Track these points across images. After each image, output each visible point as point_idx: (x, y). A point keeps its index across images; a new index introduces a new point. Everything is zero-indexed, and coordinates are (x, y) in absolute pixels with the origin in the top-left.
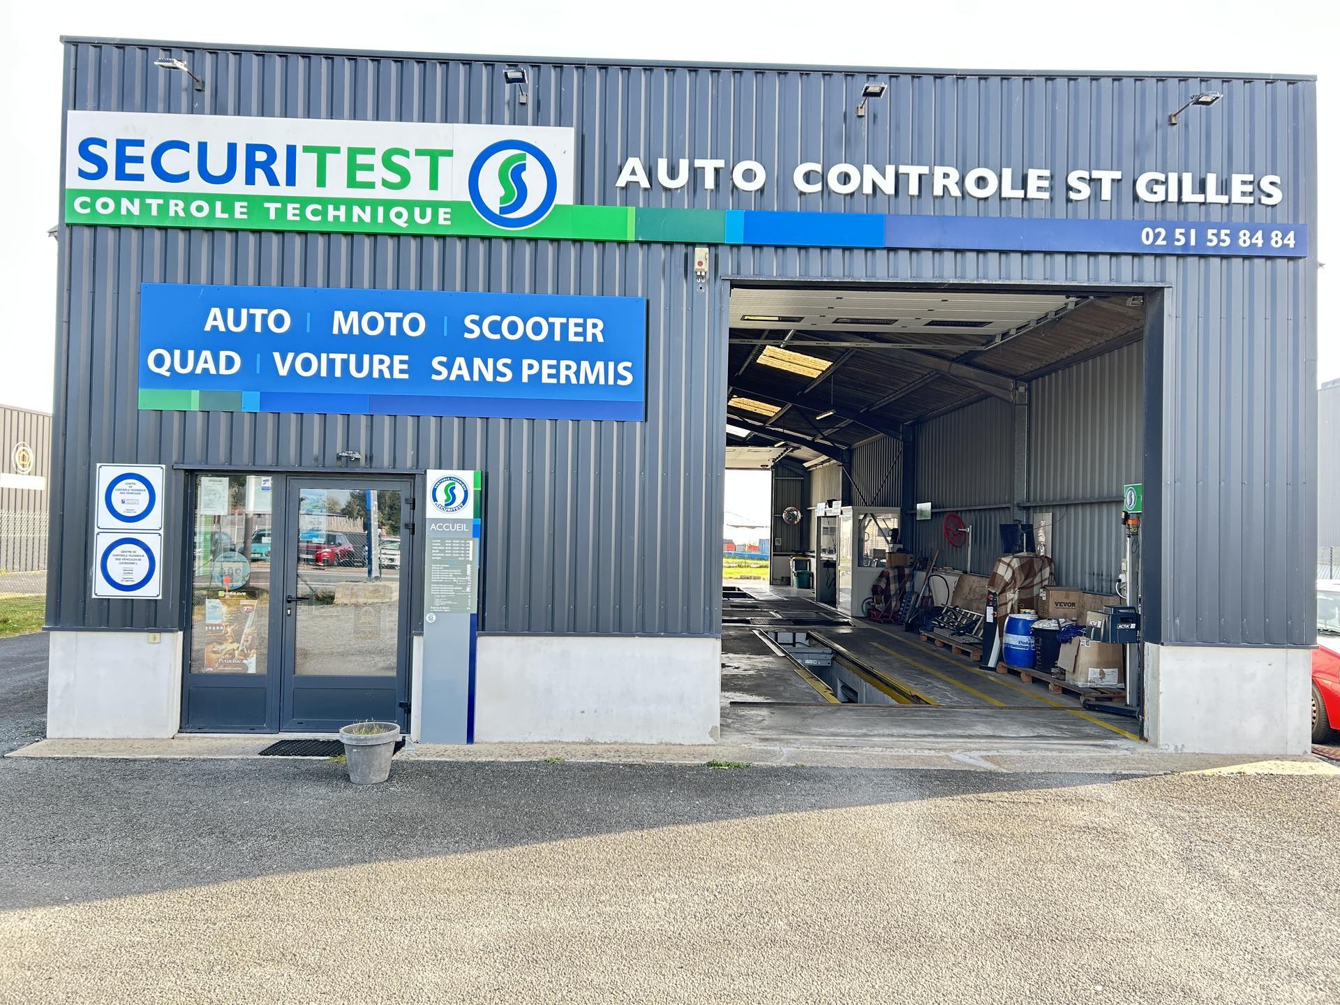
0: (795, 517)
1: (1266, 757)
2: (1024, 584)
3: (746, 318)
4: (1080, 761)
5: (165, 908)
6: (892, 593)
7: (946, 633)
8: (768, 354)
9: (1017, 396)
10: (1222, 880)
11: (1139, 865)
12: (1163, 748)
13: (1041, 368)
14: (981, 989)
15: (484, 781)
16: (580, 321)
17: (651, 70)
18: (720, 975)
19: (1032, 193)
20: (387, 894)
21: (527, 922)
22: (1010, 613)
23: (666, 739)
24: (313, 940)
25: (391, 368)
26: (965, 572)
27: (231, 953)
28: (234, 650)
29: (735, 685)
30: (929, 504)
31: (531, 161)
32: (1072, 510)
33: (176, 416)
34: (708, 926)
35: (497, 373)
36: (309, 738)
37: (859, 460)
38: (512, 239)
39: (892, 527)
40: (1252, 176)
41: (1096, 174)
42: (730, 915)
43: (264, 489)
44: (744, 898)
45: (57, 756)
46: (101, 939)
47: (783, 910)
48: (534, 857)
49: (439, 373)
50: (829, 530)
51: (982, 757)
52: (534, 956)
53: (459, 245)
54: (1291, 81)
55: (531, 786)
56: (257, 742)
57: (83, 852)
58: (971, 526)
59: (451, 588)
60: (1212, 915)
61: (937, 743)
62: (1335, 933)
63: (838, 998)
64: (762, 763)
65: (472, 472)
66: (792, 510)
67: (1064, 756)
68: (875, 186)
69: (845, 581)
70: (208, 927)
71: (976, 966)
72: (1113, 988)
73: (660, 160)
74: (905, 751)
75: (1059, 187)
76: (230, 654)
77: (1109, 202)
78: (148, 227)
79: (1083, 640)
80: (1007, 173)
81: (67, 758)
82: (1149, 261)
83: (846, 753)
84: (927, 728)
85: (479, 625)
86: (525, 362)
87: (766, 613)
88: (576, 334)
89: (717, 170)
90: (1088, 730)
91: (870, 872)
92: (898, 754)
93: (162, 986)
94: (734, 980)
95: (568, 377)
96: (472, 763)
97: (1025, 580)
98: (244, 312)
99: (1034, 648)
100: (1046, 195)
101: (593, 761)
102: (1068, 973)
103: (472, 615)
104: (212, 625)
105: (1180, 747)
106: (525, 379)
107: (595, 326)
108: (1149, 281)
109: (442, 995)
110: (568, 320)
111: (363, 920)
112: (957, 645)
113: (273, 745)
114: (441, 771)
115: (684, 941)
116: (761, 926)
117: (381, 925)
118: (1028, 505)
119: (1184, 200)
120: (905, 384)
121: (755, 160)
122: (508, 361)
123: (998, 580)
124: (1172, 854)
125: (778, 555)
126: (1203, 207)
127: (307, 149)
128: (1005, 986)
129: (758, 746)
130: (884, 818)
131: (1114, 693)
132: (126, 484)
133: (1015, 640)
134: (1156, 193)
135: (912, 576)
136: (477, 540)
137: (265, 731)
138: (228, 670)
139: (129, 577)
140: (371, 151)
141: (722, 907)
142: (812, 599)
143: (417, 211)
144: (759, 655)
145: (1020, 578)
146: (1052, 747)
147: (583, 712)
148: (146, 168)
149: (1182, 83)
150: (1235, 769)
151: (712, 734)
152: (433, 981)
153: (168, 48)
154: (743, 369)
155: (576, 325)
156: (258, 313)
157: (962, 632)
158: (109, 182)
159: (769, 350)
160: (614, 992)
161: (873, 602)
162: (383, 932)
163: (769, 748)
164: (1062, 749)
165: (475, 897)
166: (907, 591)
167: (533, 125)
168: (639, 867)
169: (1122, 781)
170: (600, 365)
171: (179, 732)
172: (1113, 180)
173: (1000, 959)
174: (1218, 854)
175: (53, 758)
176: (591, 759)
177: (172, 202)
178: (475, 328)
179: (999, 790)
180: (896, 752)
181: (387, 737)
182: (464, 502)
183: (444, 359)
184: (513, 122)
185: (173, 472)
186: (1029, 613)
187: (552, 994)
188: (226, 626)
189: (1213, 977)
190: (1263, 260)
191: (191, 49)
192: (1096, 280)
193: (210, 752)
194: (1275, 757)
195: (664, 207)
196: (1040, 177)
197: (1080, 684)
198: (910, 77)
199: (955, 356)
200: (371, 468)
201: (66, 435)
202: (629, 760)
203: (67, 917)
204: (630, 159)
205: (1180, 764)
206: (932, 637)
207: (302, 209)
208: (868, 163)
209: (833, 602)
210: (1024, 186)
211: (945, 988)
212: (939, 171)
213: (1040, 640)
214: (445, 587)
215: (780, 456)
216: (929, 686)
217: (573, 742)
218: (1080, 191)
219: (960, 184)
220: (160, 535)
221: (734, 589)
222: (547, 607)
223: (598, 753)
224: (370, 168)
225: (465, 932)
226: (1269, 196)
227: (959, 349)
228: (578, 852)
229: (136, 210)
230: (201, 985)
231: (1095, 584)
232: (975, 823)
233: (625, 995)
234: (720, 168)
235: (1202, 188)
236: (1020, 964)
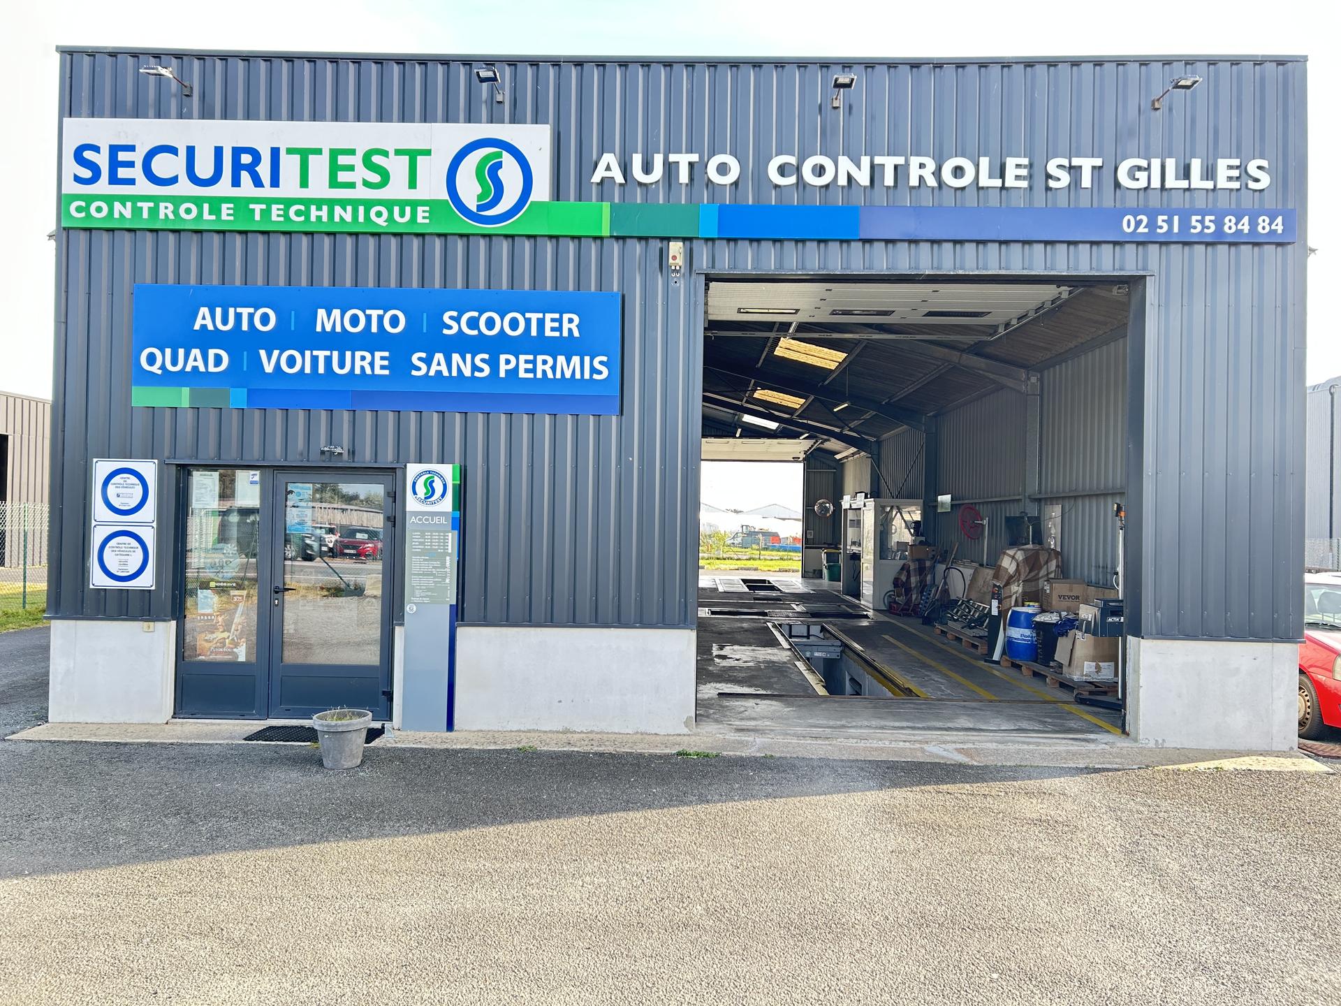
0: (827, 510)
1: (1249, 753)
2: (1029, 577)
3: (742, 310)
4: (1056, 755)
5: (114, 883)
6: (913, 586)
7: (957, 626)
8: (784, 346)
9: (1029, 387)
10: (1159, 874)
11: (1079, 857)
12: (1143, 742)
13: (1051, 358)
14: (876, 975)
15: (452, 767)
16: (557, 316)
17: (626, 66)
18: (624, 956)
19: (1010, 182)
20: (327, 874)
21: (453, 903)
22: (1015, 606)
23: (642, 729)
24: (244, 916)
25: (372, 364)
26: (982, 565)
27: (163, 926)
28: (224, 638)
29: (731, 676)
30: (949, 497)
31: (507, 159)
32: (1080, 502)
33: (168, 412)
34: (627, 909)
35: (475, 368)
36: (296, 724)
37: (888, 452)
38: (490, 236)
39: (915, 519)
40: (1239, 160)
41: (1076, 162)
42: (652, 900)
43: (252, 483)
44: (670, 884)
45: (54, 739)
46: (47, 911)
47: (705, 895)
48: (478, 841)
49: (419, 369)
50: (856, 522)
51: (956, 749)
52: (449, 936)
53: (438, 243)
54: (1281, 62)
55: (496, 773)
56: (246, 728)
57: (53, 830)
58: (987, 519)
59: (431, 579)
60: (1135, 908)
61: (914, 735)
62: (1258, 929)
63: (732, 980)
64: (731, 753)
65: (450, 466)
66: (823, 503)
67: (1040, 750)
68: (850, 178)
69: (867, 574)
70: (149, 902)
71: (879, 952)
72: (1010, 977)
73: (635, 156)
74: (880, 742)
75: (1037, 175)
76: (221, 643)
77: (1090, 190)
78: (140, 229)
79: (1079, 634)
80: (984, 162)
81: (63, 742)
82: (1131, 248)
83: (819, 744)
84: (908, 720)
85: (459, 615)
86: (503, 358)
87: (786, 606)
88: (553, 329)
89: (691, 164)
90: (1072, 724)
91: (804, 860)
92: (872, 745)
93: (91, 955)
94: (636, 961)
95: (544, 372)
96: (447, 750)
97: (1029, 573)
98: (231, 311)
99: (1036, 641)
100: (1024, 184)
101: (565, 749)
102: (968, 961)
103: (451, 605)
104: (204, 615)
105: (1160, 741)
106: (502, 374)
107: (571, 321)
108: (1130, 270)
109: (350, 970)
110: (544, 316)
111: (296, 898)
112: (967, 638)
113: (260, 731)
114: (413, 757)
115: (599, 924)
116: (678, 911)
117: (312, 903)
118: (1039, 496)
119: (1168, 185)
120: (922, 375)
121: (730, 154)
122: (486, 356)
123: (1002, 572)
124: (1118, 848)
125: (811, 548)
126: (1187, 193)
127: (290, 151)
128: (902, 972)
129: (733, 736)
130: (836, 807)
131: (1109, 687)
132: (122, 478)
133: (1018, 633)
134: (1138, 180)
135: (933, 567)
136: (456, 532)
137: (254, 717)
138: (219, 658)
139: (123, 568)
140: (352, 152)
141: (646, 892)
142: (839, 591)
143: (396, 210)
144: (764, 647)
145: (1024, 571)
146: (1031, 740)
147: (560, 702)
148: (137, 173)
149: (1166, 66)
150: (1213, 764)
151: (686, 724)
152: (346, 956)
153: (158, 55)
154: (761, 361)
155: (553, 320)
156: (245, 311)
157: (973, 625)
158: (102, 186)
159: (784, 341)
160: (516, 971)
161: (894, 595)
162: (312, 910)
163: (743, 738)
164: (1039, 743)
165: (410, 878)
166: (928, 583)
167: (510, 123)
168: (577, 852)
169: (1092, 775)
170: (576, 360)
171: (173, 718)
172: (1094, 168)
173: (906, 947)
174: (1165, 848)
175: (50, 741)
176: (564, 747)
177: (162, 205)
178: (453, 324)
179: (962, 782)
180: (870, 743)
181: (357, 724)
182: (443, 495)
183: (423, 355)
184: (491, 120)
185: (165, 466)
186: (1034, 606)
187: (456, 970)
188: (217, 616)
189: (1115, 969)
190: (1250, 246)
191: (179, 55)
192: (1076, 270)
193: (199, 737)
194: (1260, 753)
195: (639, 201)
196: (1018, 166)
197: (1076, 678)
198: (886, 67)
199: (966, 347)
200: (353, 462)
201: (64, 431)
202: (601, 749)
203: (22, 890)
204: (605, 154)
205: (1158, 759)
206: (945, 630)
207: (286, 211)
208: (843, 155)
209: (858, 595)
210: (1002, 176)
211: (842, 973)
212: (915, 161)
213: (1041, 633)
214: (425, 579)
215: (810, 448)
216: (926, 678)
217: (550, 731)
218: (1059, 179)
219: (937, 174)
220: (153, 527)
221: (764, 581)
222: (525, 599)
223: (571, 742)
224: (351, 168)
225: (390, 911)
226: (1257, 180)
227: (970, 339)
228: (522, 836)
229: (128, 213)
230: (127, 955)
231: (1101, 577)
232: (926, 814)
233: (526, 974)
234: (695, 162)
235: (1186, 174)
236: (924, 951)
